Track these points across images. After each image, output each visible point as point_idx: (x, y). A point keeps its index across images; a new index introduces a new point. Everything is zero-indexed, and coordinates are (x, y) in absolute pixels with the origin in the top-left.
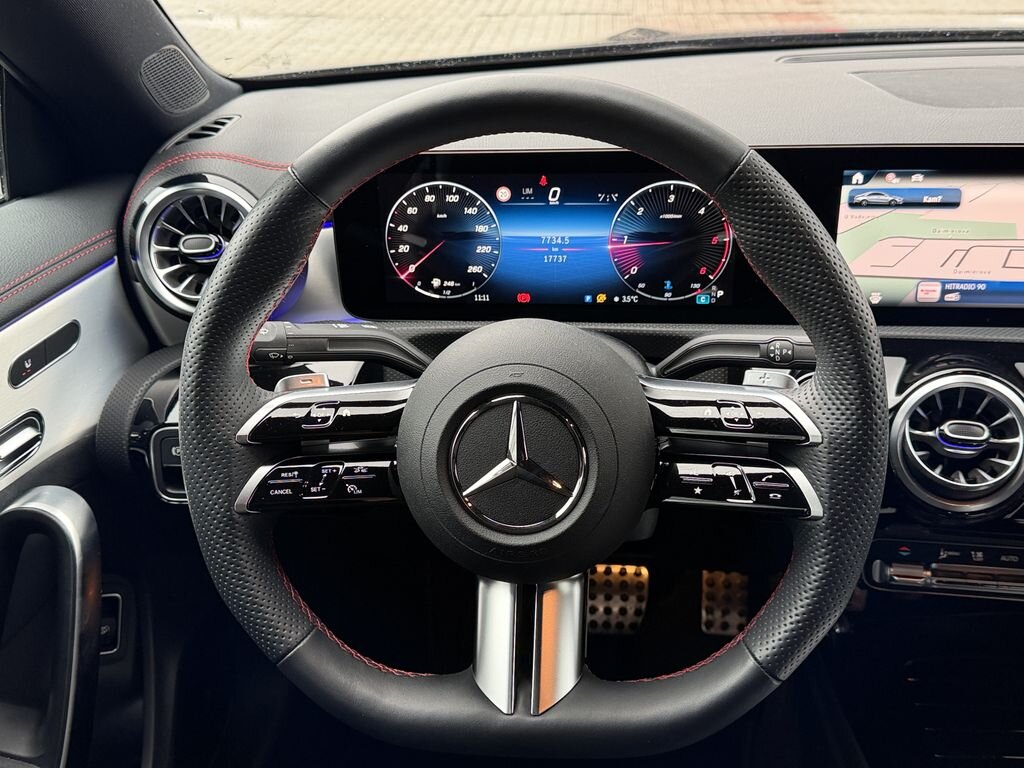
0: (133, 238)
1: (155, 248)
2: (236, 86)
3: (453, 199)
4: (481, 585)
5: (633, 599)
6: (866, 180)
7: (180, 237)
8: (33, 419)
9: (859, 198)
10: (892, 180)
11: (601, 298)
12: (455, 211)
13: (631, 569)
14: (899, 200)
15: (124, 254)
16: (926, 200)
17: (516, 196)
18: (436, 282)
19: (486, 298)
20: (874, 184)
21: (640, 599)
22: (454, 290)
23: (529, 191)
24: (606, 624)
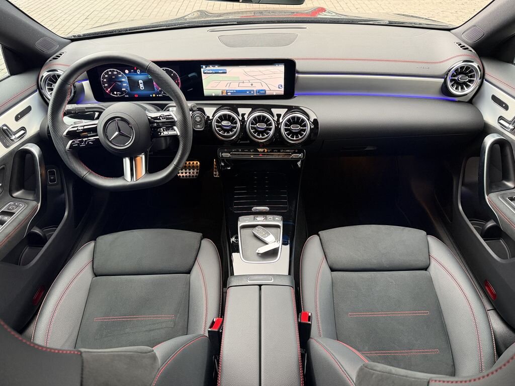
0: (41, 85)
1: (47, 87)
2: (70, 41)
3: (116, 73)
4: (124, 159)
5: (196, 170)
6: (206, 67)
7: (52, 84)
8: (23, 128)
9: (205, 72)
10: (211, 68)
11: (154, 95)
12: (116, 76)
13: (195, 162)
14: (214, 72)
15: (39, 88)
16: (220, 72)
17: (130, 72)
18: (115, 93)
19: (127, 96)
20: (208, 68)
21: (197, 170)
22: (120, 94)
23: (132, 71)
24: (189, 176)
